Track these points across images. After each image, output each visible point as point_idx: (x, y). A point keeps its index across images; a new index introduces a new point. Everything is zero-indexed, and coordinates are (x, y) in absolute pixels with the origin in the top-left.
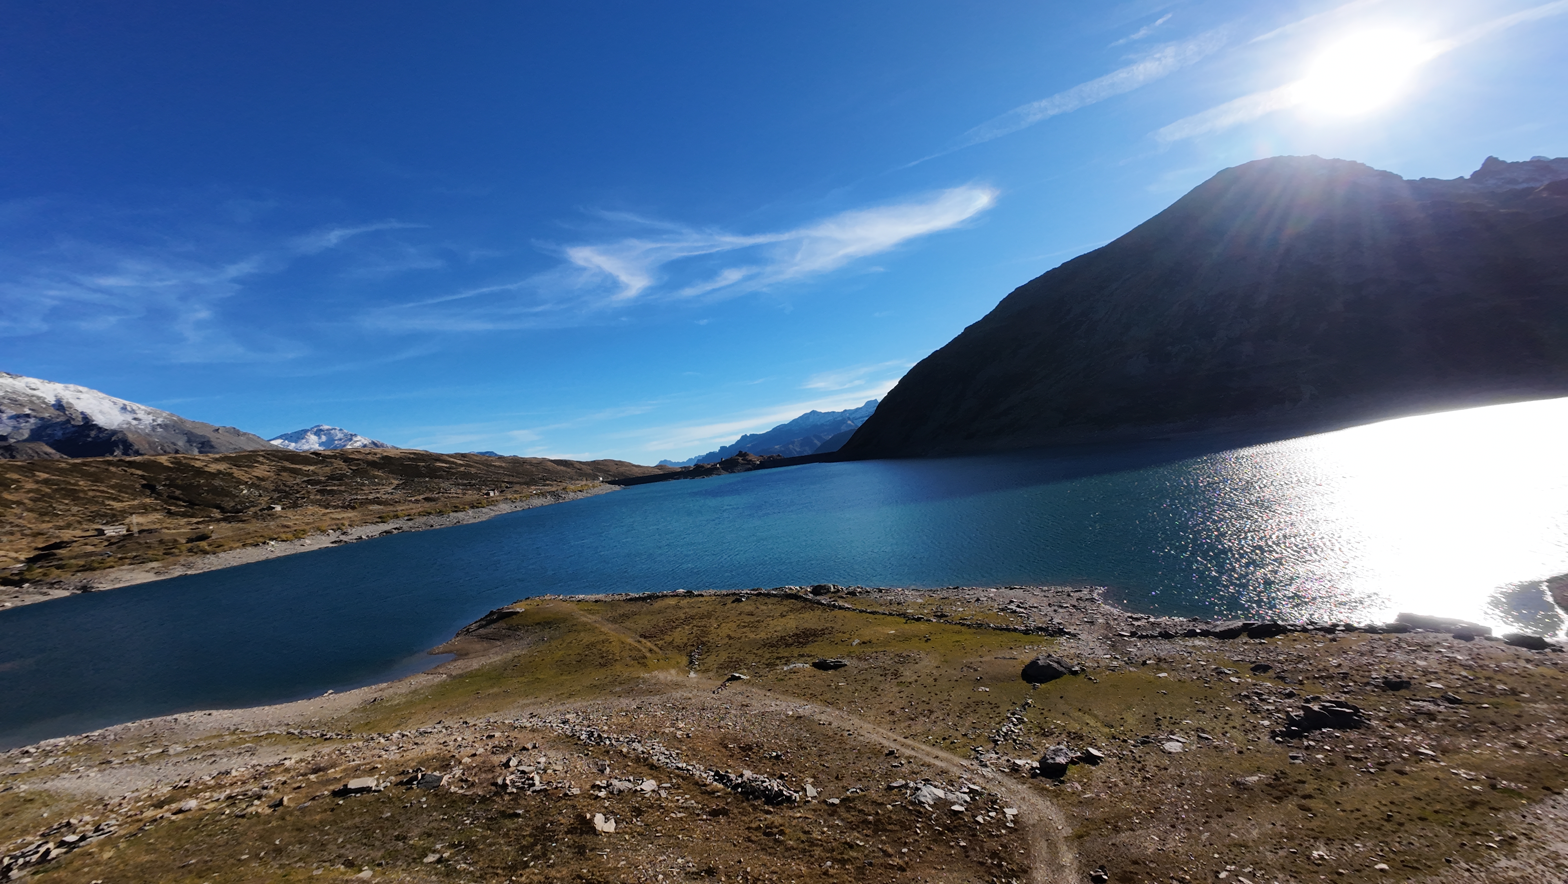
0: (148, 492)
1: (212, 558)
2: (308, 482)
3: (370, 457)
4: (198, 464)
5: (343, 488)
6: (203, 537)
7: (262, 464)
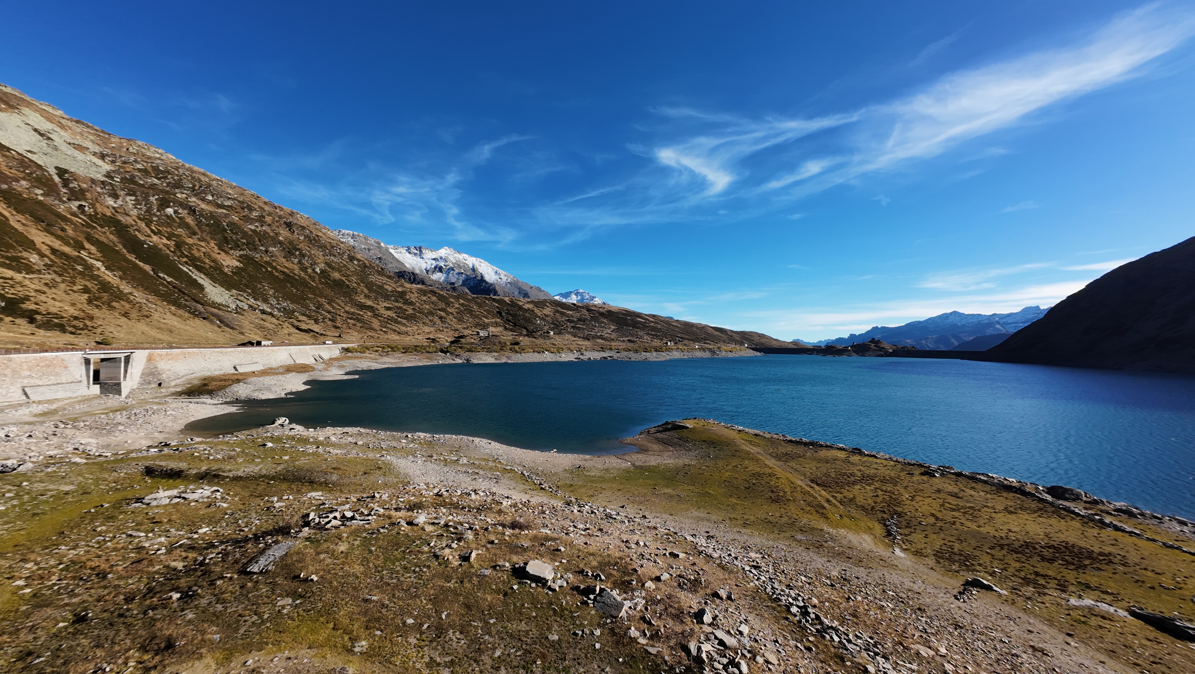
0: (499, 316)
1: (519, 355)
2: (568, 320)
3: (601, 310)
4: (520, 303)
5: (584, 327)
6: (517, 344)
7: (548, 307)
